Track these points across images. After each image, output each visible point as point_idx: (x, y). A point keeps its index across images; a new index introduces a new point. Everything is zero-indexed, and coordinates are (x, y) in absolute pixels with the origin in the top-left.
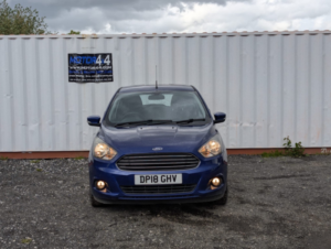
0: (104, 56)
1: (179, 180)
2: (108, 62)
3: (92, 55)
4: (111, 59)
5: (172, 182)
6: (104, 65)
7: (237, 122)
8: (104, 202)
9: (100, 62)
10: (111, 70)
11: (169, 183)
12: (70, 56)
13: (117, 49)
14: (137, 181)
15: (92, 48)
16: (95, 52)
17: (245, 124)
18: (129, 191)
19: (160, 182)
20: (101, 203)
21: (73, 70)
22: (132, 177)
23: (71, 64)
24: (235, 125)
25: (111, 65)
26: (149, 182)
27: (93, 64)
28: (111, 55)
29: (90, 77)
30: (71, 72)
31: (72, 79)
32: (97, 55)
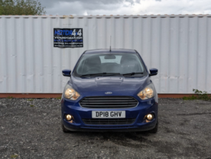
0: (77, 30)
1: (123, 115)
2: (80, 34)
3: (69, 29)
4: (82, 32)
5: (119, 117)
6: (77, 36)
7: (166, 76)
8: (71, 130)
9: (74, 34)
10: (82, 39)
11: (116, 117)
12: (55, 30)
13: (86, 25)
14: (94, 116)
15: (70, 24)
16: (71, 27)
17: (172, 77)
18: (88, 122)
19: (109, 117)
20: (69, 130)
21: (57, 39)
22: (90, 112)
23: (55, 35)
24: (165, 78)
25: (82, 36)
26: (102, 117)
27: (70, 36)
28: (82, 29)
29: (68, 44)
30: (56, 40)
31: (56, 45)
32: (73, 30)
